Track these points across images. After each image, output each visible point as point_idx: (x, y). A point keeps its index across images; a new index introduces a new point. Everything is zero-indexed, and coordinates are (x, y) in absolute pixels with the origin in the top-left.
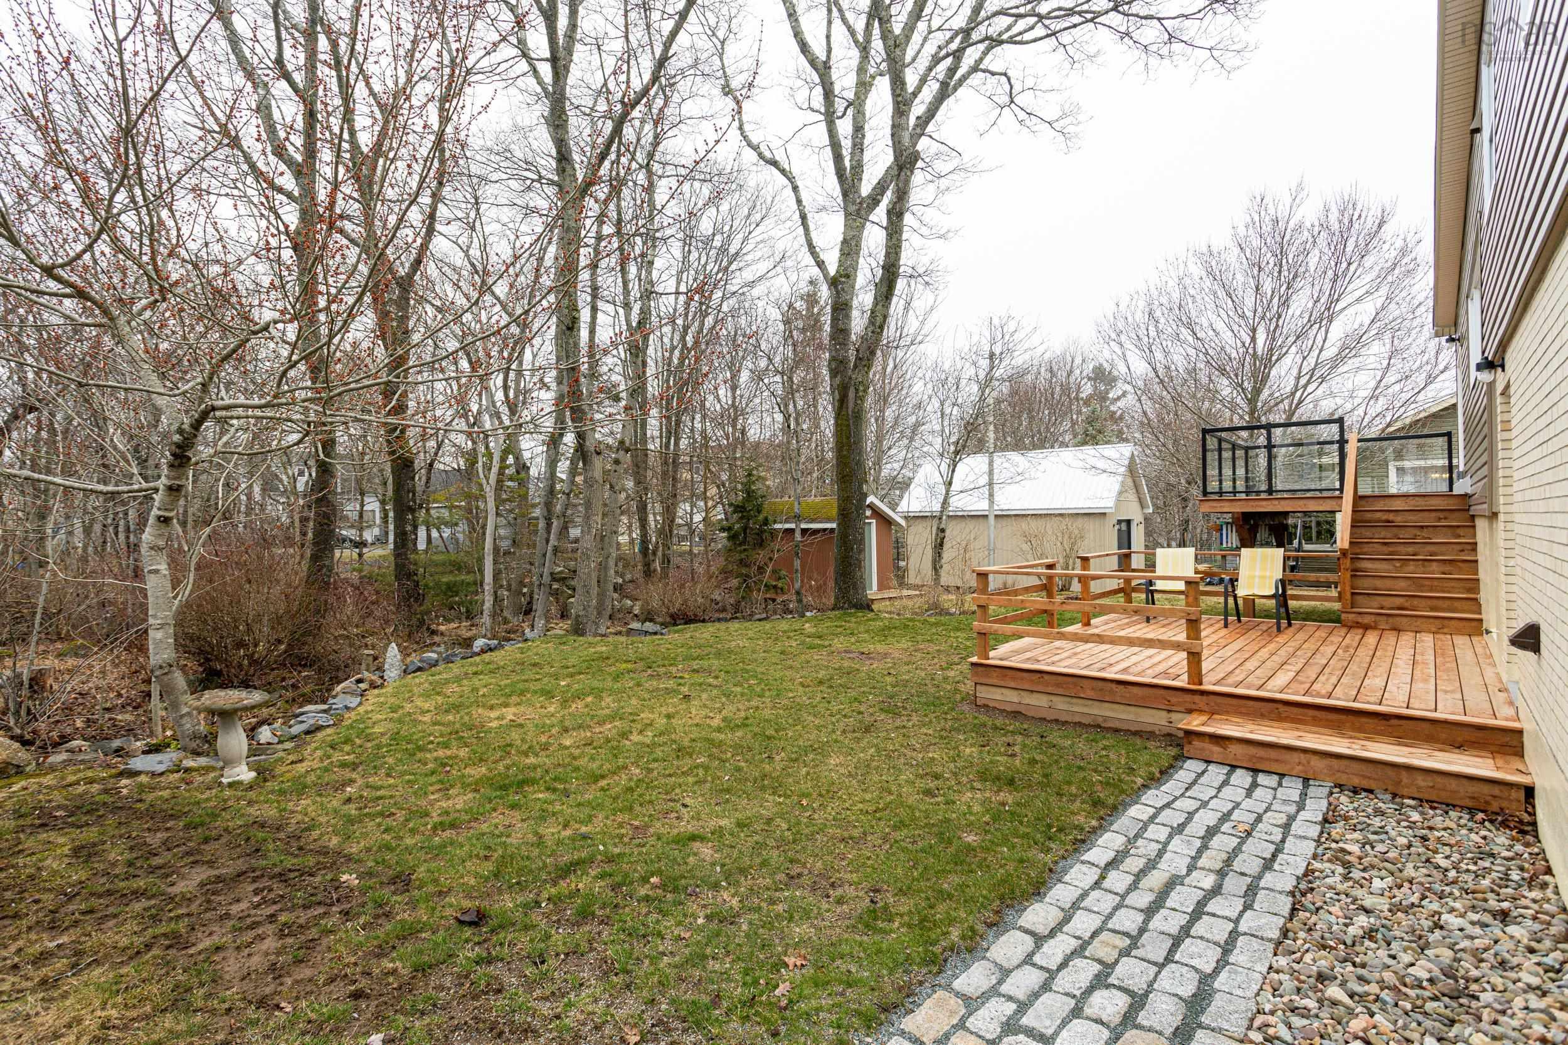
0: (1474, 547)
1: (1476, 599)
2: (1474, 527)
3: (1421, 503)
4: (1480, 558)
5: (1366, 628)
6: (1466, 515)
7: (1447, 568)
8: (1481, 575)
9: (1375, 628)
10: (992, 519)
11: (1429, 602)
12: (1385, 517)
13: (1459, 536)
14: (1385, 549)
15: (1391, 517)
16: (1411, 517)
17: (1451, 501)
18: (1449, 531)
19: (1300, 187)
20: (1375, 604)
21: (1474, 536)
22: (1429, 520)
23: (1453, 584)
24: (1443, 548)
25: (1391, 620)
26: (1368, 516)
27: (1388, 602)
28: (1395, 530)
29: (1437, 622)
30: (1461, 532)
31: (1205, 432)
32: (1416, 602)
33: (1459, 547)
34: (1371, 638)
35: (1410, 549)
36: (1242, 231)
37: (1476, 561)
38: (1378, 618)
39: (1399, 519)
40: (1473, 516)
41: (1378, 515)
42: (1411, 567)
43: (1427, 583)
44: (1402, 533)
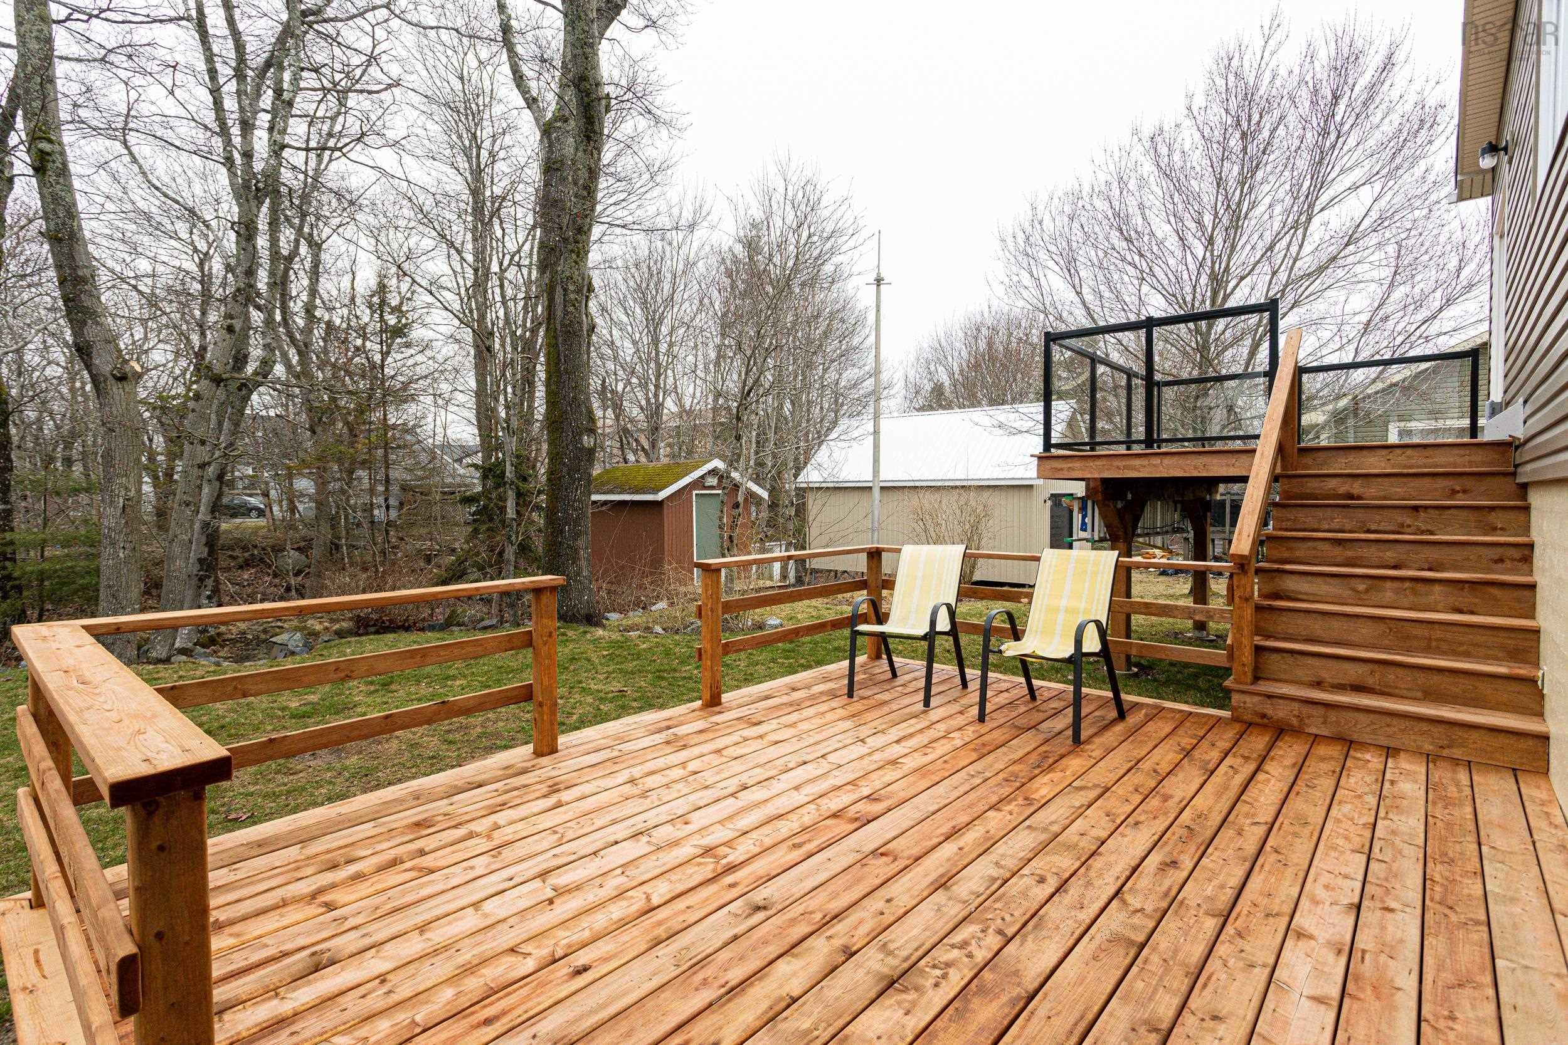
0: (1526, 553)
1: (1533, 681)
2: (1527, 509)
3: (1417, 462)
4: (1538, 577)
5: (1280, 731)
6: (1508, 485)
7: (1466, 598)
8: (1545, 619)
9: (1297, 732)
10: (876, 492)
11: (1421, 678)
12: (1344, 487)
13: (1494, 530)
14: (1338, 552)
15: (1356, 487)
16: (1397, 488)
17: (1479, 456)
18: (1471, 516)
19: (1275, 23)
20: (1302, 674)
21: (1527, 529)
22: (1430, 494)
23: (1479, 638)
24: (1456, 554)
25: (1333, 716)
26: (1313, 485)
27: (1330, 672)
28: (1361, 515)
29: (1437, 730)
30: (1496, 519)
31: (1051, 338)
32: (1391, 675)
33: (1493, 553)
34: (1288, 753)
35: (1390, 555)
36: (1199, 101)
37: (1533, 587)
38: (1306, 710)
39: (1371, 492)
40: (1524, 487)
41: (1333, 483)
42: (1388, 592)
43: (1419, 631)
44: (1376, 520)
